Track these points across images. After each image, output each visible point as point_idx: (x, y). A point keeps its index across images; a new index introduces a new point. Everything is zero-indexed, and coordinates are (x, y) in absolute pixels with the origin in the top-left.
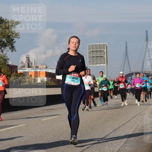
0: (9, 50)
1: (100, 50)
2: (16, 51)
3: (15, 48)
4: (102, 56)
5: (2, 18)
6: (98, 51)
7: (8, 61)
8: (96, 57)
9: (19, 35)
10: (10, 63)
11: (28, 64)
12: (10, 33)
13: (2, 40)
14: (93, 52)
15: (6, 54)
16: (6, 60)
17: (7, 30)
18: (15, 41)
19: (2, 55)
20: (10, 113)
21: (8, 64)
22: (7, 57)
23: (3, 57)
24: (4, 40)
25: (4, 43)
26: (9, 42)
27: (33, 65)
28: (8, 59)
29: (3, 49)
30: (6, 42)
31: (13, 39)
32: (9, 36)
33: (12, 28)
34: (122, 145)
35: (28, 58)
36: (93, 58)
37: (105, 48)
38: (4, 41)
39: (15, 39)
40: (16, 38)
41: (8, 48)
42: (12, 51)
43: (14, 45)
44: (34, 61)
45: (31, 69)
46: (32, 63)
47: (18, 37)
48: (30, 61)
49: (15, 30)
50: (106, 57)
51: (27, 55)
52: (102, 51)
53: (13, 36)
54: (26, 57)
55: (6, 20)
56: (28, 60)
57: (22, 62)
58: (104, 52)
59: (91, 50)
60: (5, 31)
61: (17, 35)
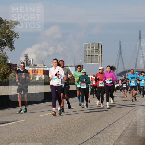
0: (9, 49)
1: (95, 49)
2: (15, 50)
3: (14, 47)
4: (97, 55)
5: (2, 19)
6: (93, 50)
7: (7, 60)
8: (91, 55)
9: (18, 35)
10: (10, 61)
11: (27, 62)
12: (9, 33)
13: (2, 40)
14: (89, 51)
15: (5, 53)
16: (5, 59)
17: (6, 30)
18: (14, 41)
19: (2, 54)
20: (10, 109)
21: (8, 62)
22: (6, 56)
23: (3, 56)
24: (3, 39)
25: (3, 42)
26: (9, 42)
27: (32, 63)
28: (8, 58)
29: (2, 48)
30: (5, 41)
31: (12, 38)
32: (8, 36)
33: (11, 28)
34: (116, 139)
35: (27, 56)
36: (89, 56)
37: (100, 47)
38: (4, 41)
39: (15, 39)
40: (15, 37)
41: (7, 47)
42: (11, 50)
43: (13, 45)
44: (32, 59)
45: (30, 67)
46: (30, 62)
47: (17, 37)
48: (28, 60)
49: (14, 31)
50: (100, 56)
51: (25, 54)
52: (97, 50)
53: (12, 36)
54: (25, 56)
55: (6, 20)
56: (27, 59)
57: (21, 61)
58: (99, 51)
59: (87, 49)
60: (5, 31)
61: (16, 35)
